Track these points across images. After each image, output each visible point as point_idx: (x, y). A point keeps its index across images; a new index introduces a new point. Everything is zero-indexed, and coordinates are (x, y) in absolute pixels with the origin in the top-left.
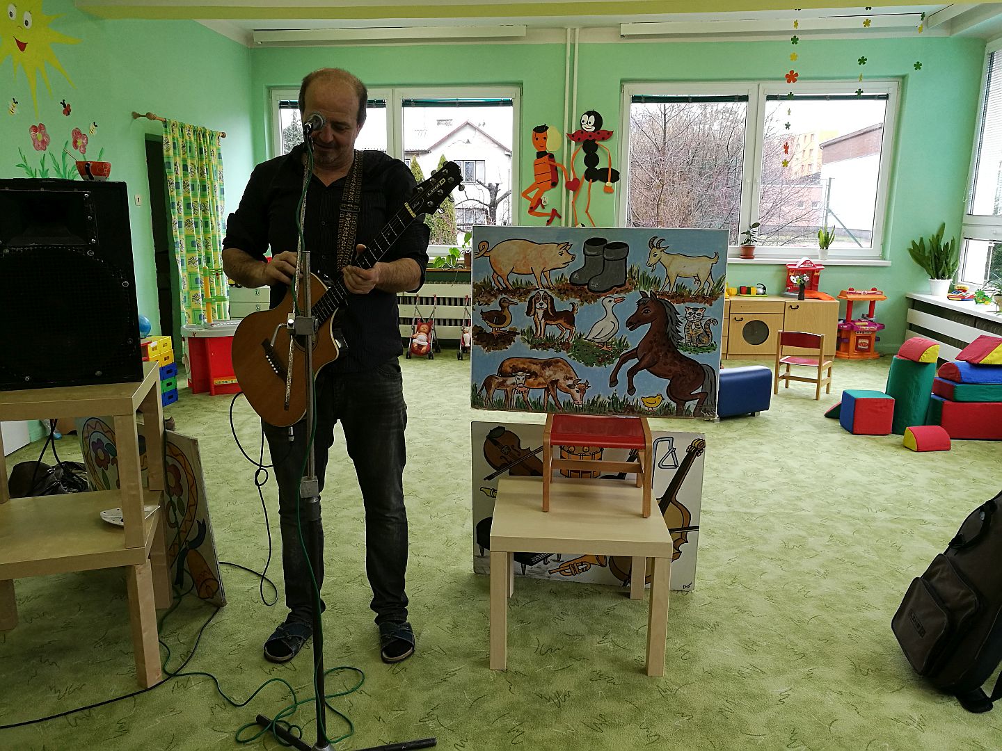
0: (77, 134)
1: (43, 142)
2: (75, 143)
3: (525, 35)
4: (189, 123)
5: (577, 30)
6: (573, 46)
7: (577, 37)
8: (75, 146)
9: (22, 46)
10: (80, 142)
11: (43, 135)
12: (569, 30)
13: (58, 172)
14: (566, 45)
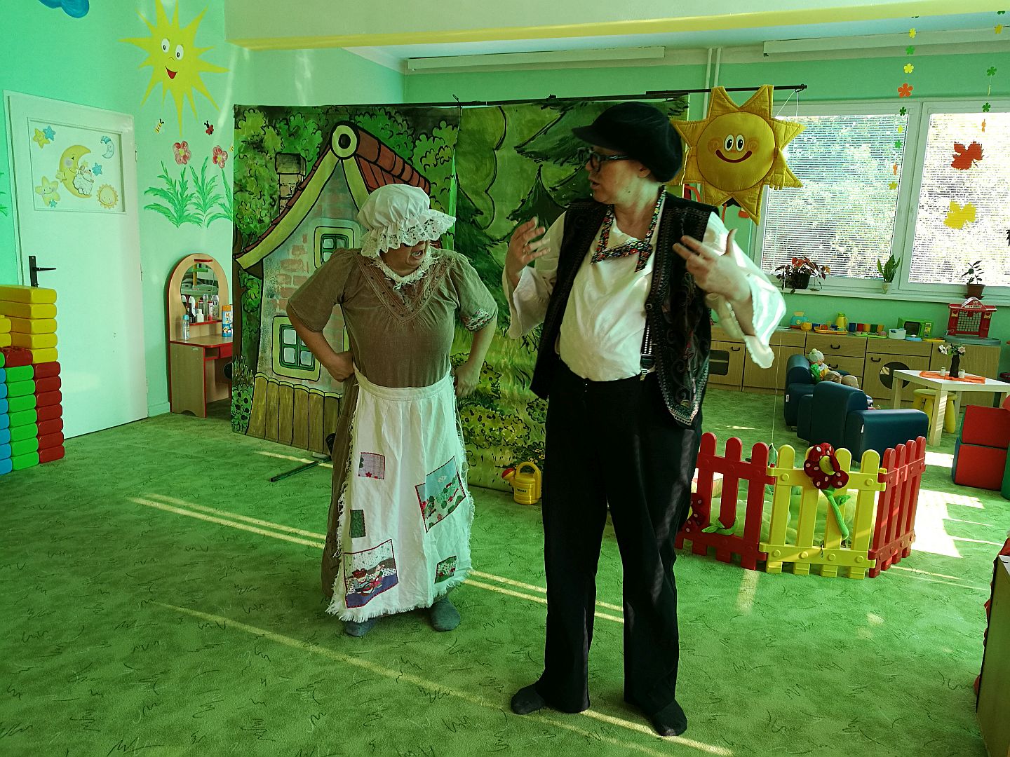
0: (218, 151)
1: (185, 156)
2: (215, 158)
3: (663, 56)
5: (719, 51)
6: (713, 66)
7: (718, 58)
8: (216, 162)
9: (172, 74)
10: (220, 158)
11: (185, 151)
12: (710, 50)
13: (197, 183)
14: (706, 65)
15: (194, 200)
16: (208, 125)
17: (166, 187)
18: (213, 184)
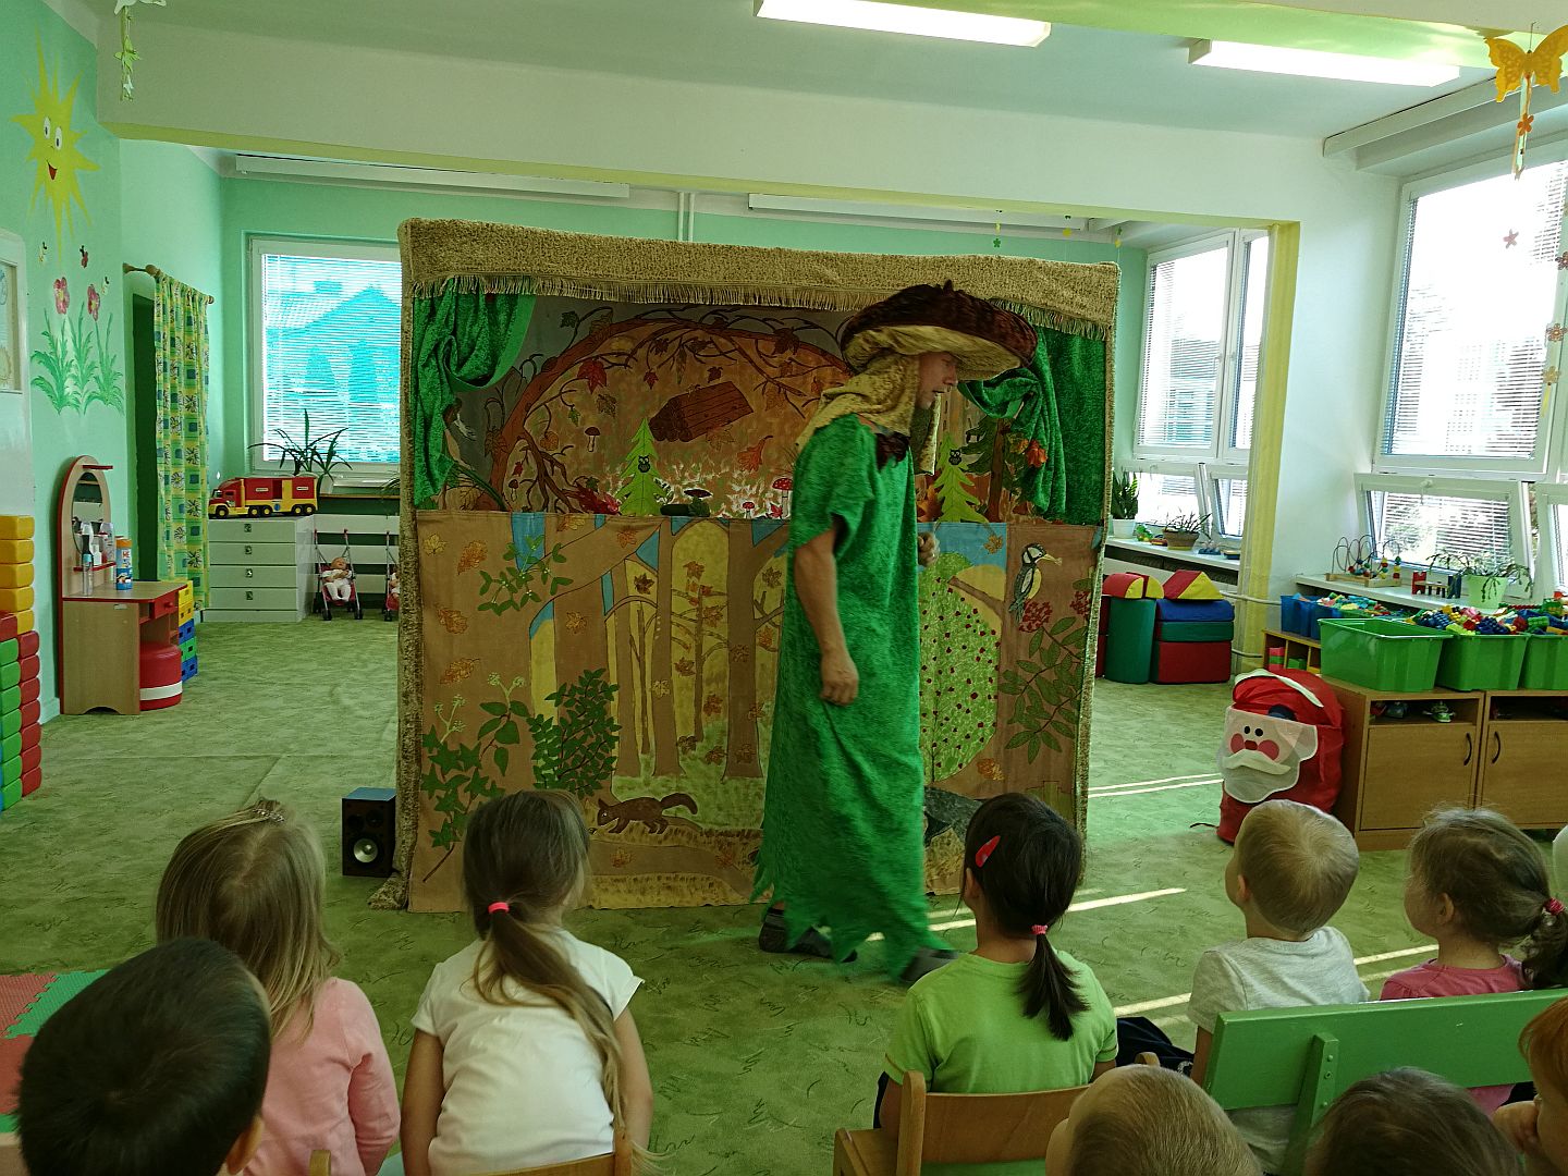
0: (92, 293)
1: (64, 301)
2: (90, 304)
3: (627, 196)
4: (178, 278)
5: (693, 196)
6: (687, 215)
7: (692, 205)
8: (90, 310)
9: (53, 172)
10: (93, 307)
11: (65, 293)
12: (682, 195)
13: (74, 342)
14: (678, 213)
15: (73, 371)
16: (82, 251)
17: (48, 350)
18: (90, 345)
